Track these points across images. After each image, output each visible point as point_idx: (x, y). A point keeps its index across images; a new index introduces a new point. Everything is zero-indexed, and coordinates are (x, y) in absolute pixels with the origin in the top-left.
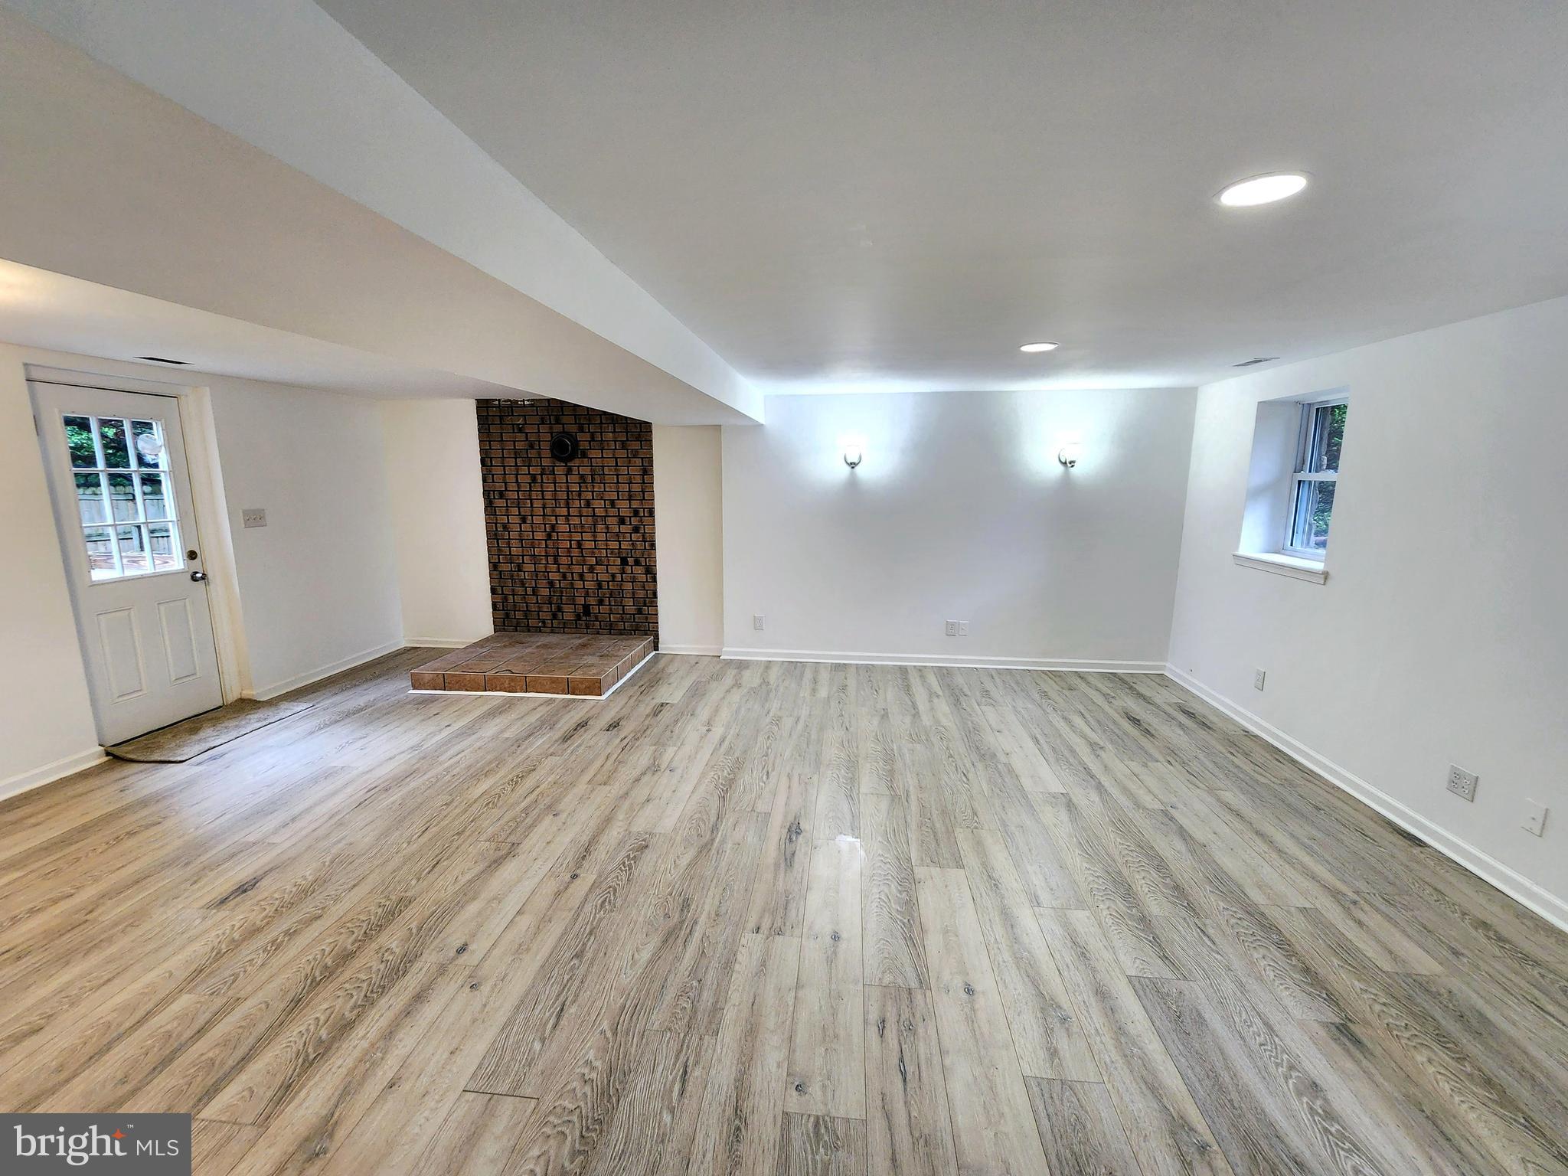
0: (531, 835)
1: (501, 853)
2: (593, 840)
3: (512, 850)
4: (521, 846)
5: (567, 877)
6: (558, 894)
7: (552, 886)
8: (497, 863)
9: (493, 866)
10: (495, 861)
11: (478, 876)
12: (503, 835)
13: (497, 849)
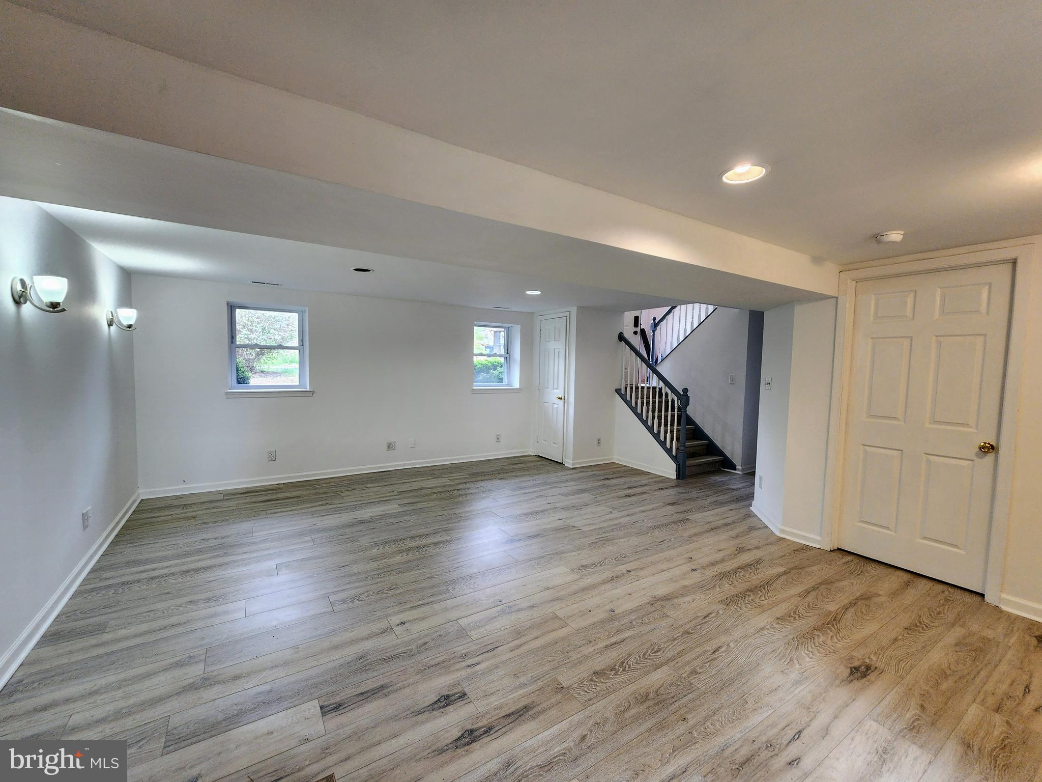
0: (637, 605)
1: (663, 603)
2: (604, 582)
3: (655, 600)
4: (647, 601)
5: (633, 573)
6: (642, 569)
7: (642, 573)
8: (667, 598)
9: (670, 597)
10: (668, 599)
11: (681, 596)
12: (655, 615)
13: (663, 607)
